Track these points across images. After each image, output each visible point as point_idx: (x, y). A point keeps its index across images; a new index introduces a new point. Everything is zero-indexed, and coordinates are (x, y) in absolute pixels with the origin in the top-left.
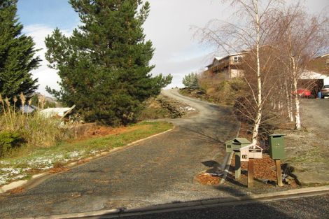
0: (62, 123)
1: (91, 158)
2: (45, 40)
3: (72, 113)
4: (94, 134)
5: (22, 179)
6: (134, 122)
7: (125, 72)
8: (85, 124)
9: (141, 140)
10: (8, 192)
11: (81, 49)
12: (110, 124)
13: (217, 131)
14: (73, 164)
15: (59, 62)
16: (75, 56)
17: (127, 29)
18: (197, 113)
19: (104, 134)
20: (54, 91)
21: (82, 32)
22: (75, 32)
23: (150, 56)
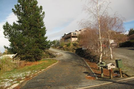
0: (12, 61)
1: (37, 74)
2: (3, 26)
3: (16, 56)
4: (25, 65)
5: (17, 83)
6: (39, 60)
8: (21, 61)
9: (50, 66)
10: (14, 88)
11: (17, 30)
12: (31, 61)
13: (77, 62)
14: (32, 76)
15: (9, 36)
16: (16, 34)
17: (38, 22)
18: (62, 55)
19: (30, 65)
20: (7, 48)
21: (17, 23)
22: (14, 23)
23: (45, 33)
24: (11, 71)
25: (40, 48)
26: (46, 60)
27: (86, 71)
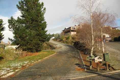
0: (15, 51)
1: (33, 64)
2: (8, 20)
3: (18, 47)
4: (27, 55)
5: (12, 72)
7: (38, 33)
8: (23, 52)
9: (47, 57)
10: (9, 76)
11: (21, 24)
14: (28, 66)
15: (13, 29)
16: (19, 27)
17: (39, 17)
18: (61, 47)
19: (31, 55)
20: (11, 40)
21: (21, 18)
22: (18, 18)
23: (46, 27)
24: (13, 60)
25: (40, 41)
26: (46, 51)
27: (77, 63)
